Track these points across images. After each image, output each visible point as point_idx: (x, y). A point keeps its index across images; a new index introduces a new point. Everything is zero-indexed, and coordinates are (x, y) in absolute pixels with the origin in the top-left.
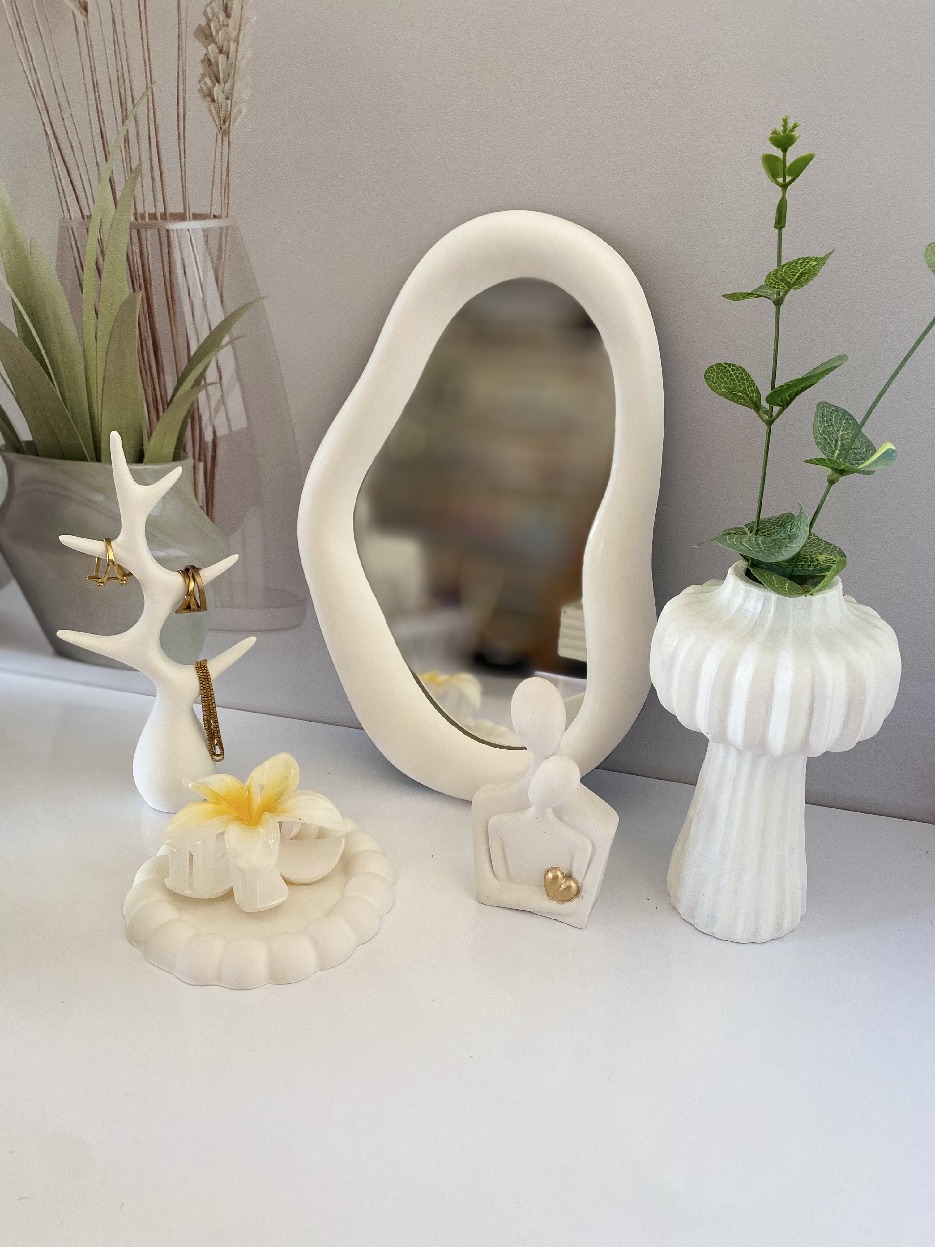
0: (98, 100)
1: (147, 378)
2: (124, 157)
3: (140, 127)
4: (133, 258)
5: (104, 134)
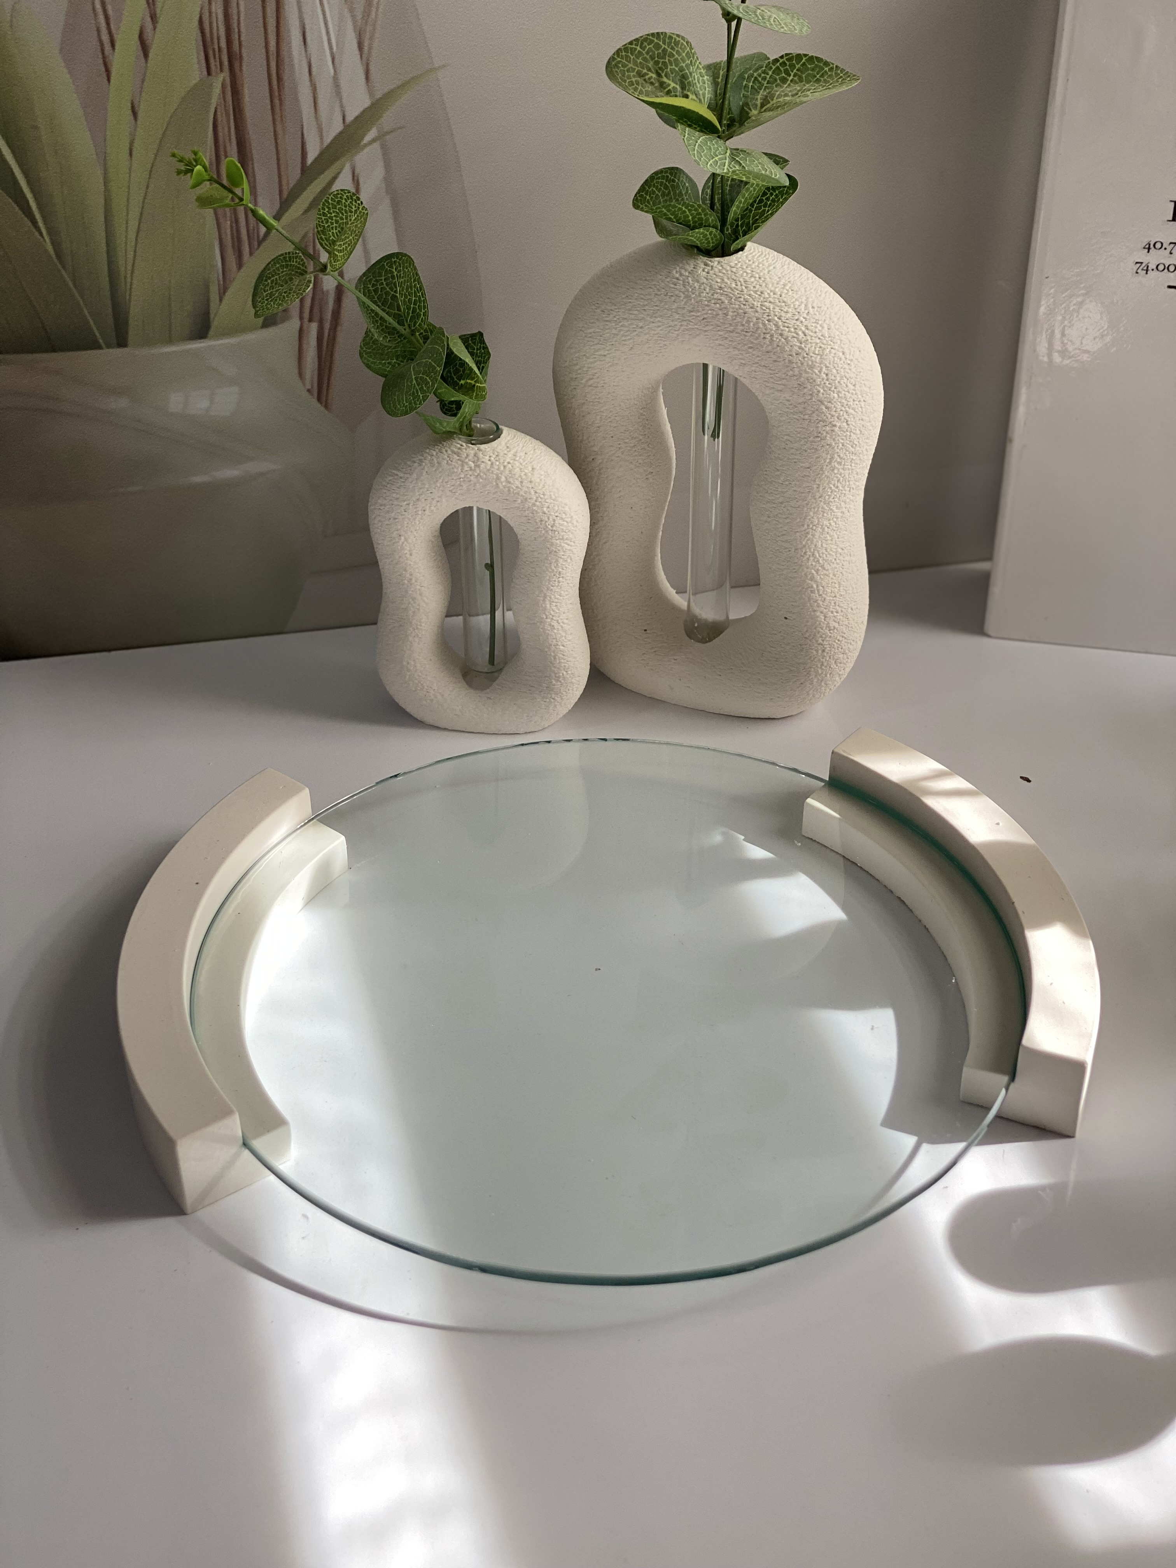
4: (211, 21)
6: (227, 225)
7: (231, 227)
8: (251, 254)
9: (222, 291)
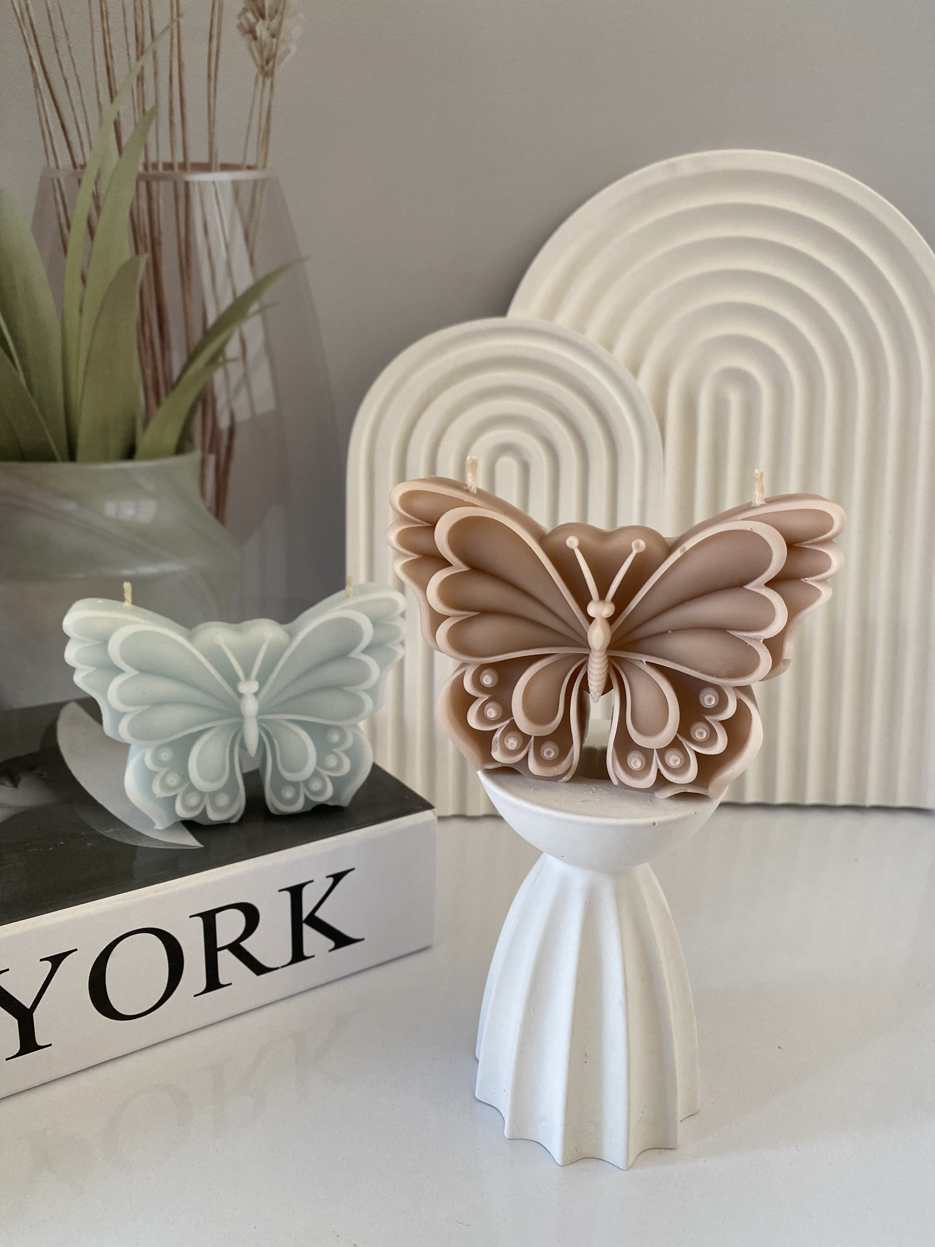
0: (106, 32)
1: (147, 356)
2: (135, 97)
3: (160, 65)
4: (139, 214)
5: (111, 71)
6: (149, 372)
7: (152, 373)
8: (167, 394)
9: (145, 423)
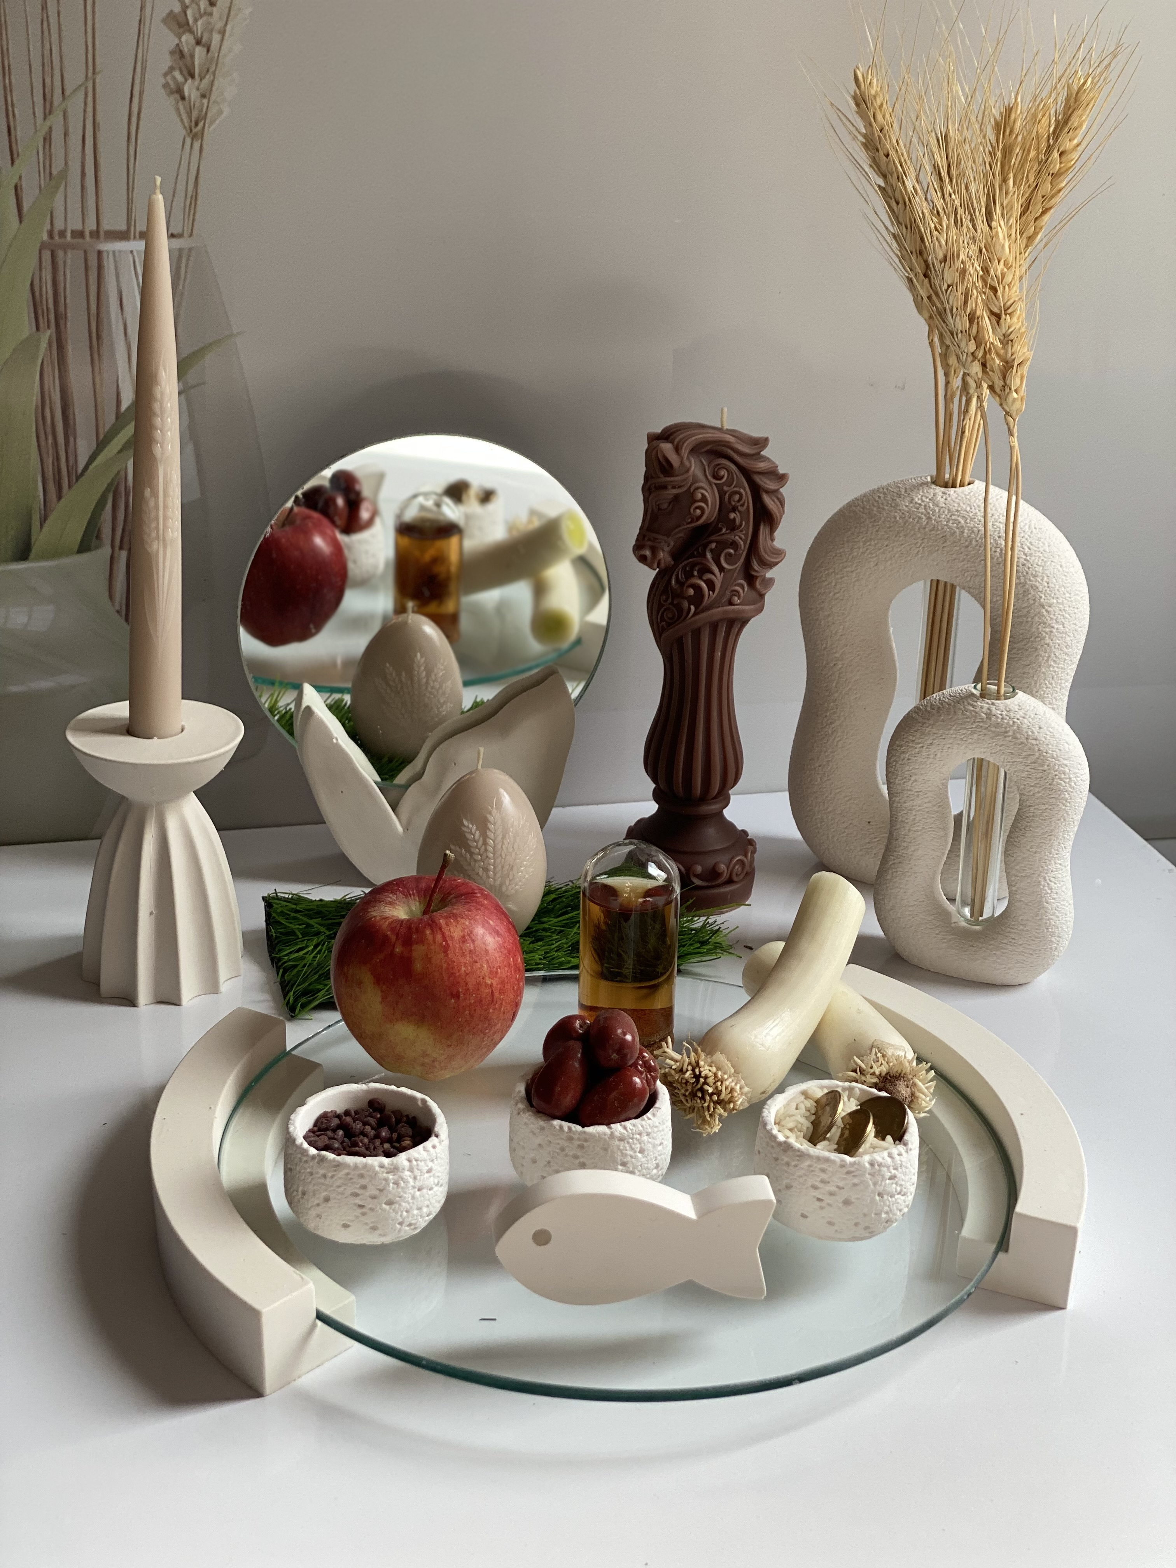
0: (8, 88)
1: (47, 443)
2: (41, 160)
3: (71, 125)
4: (41, 288)
5: (12, 130)
6: (49, 461)
7: (53, 463)
8: (70, 487)
9: (43, 519)
